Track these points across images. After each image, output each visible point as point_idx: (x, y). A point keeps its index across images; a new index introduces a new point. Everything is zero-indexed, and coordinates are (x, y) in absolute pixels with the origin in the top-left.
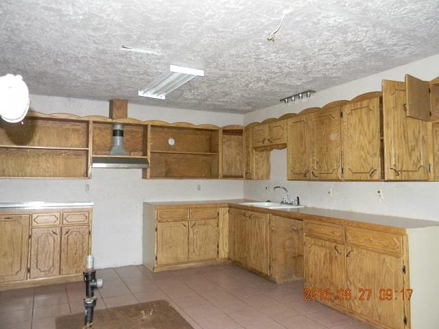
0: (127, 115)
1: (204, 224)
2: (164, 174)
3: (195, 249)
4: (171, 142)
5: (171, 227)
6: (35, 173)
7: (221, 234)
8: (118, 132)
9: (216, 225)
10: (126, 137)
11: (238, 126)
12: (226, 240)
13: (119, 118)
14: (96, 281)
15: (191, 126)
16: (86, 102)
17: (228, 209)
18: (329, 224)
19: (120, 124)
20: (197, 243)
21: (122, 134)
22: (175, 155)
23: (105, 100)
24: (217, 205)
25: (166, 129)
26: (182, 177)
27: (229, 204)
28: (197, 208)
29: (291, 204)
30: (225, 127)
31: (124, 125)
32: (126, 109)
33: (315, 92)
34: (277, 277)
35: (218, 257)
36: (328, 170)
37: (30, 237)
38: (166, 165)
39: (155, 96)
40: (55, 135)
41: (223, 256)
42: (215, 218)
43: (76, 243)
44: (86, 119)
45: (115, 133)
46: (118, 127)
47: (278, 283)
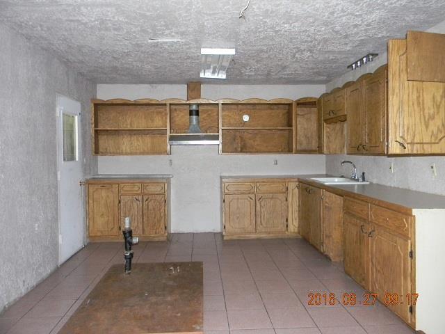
0: (200, 95)
1: (272, 198)
2: (239, 149)
3: (263, 222)
4: (246, 118)
5: (238, 199)
6: (128, 150)
7: (290, 209)
8: (194, 113)
9: (285, 199)
10: (202, 115)
11: (311, 98)
12: (296, 215)
13: (193, 99)
14: (132, 238)
15: (262, 102)
16: (167, 87)
17: (297, 183)
18: (359, 202)
19: (195, 104)
20: (264, 216)
21: (197, 113)
22: (250, 131)
23: (183, 84)
24: (285, 180)
25: (240, 106)
26: (258, 152)
27: (298, 179)
28: (264, 182)
29: (358, 180)
30: (298, 100)
31: (198, 105)
32: (199, 90)
33: (377, 55)
34: (331, 254)
35: (287, 230)
36: (376, 142)
37: (120, 202)
38: (241, 141)
39: (215, 76)
40: (143, 117)
41: (292, 231)
42: (285, 193)
43: (154, 209)
44: (164, 102)
45: (191, 113)
46: (194, 107)
47: (333, 260)
